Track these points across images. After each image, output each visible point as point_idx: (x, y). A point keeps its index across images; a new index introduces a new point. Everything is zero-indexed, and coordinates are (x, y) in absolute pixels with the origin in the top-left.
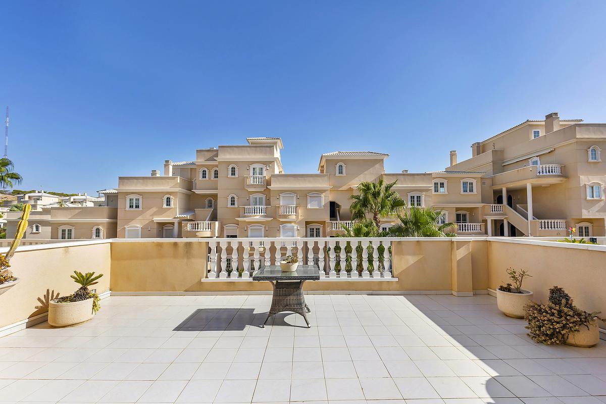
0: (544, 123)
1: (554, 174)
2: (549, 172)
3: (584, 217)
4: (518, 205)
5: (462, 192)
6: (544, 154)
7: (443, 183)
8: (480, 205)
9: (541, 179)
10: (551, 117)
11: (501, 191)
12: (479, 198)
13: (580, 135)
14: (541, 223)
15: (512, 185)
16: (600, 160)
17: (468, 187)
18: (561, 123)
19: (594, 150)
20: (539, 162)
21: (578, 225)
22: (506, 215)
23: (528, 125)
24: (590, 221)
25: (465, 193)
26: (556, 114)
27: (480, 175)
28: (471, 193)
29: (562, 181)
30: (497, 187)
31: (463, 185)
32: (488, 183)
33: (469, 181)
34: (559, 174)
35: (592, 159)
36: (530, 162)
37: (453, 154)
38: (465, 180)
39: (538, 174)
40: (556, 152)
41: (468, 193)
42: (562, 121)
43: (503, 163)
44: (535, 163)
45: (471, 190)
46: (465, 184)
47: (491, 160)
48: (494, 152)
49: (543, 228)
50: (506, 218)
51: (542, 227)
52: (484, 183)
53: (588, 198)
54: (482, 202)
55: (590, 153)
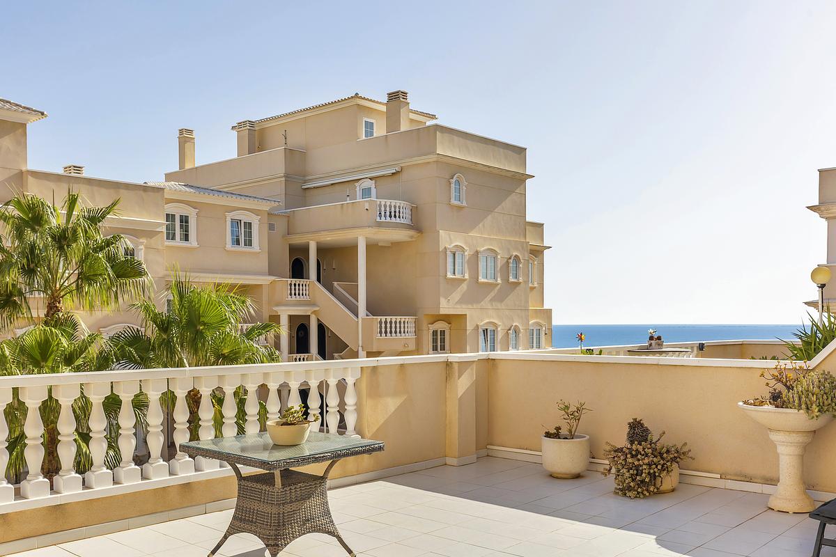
0: (384, 108)
1: (398, 220)
2: (390, 216)
3: (443, 312)
4: (335, 283)
5: (229, 245)
6: (383, 176)
7: (187, 217)
8: (265, 280)
9: (383, 230)
10: (397, 98)
11: (305, 249)
12: (263, 263)
13: (444, 149)
14: (381, 322)
15: (329, 238)
16: (464, 204)
17: (242, 233)
18: (412, 116)
19: (458, 182)
20: (374, 191)
21: (433, 327)
22: (314, 305)
23: (354, 106)
24: (447, 318)
25: (237, 248)
26: (405, 94)
27: (265, 207)
28: (248, 249)
29: (412, 237)
30: (298, 240)
31: (232, 227)
32: (281, 226)
33: (245, 217)
34: (407, 221)
35: (455, 200)
36: (358, 189)
37: (185, 138)
38: (237, 215)
39: (378, 219)
40: (404, 176)
41: (242, 248)
42: (416, 112)
43: (305, 182)
44: (366, 192)
45: (249, 243)
46: (236, 223)
47: (281, 170)
48: (289, 153)
49: (384, 335)
50: (314, 312)
51: (381, 332)
52: (271, 227)
53: (450, 275)
54: (271, 273)
55: (453, 185)
